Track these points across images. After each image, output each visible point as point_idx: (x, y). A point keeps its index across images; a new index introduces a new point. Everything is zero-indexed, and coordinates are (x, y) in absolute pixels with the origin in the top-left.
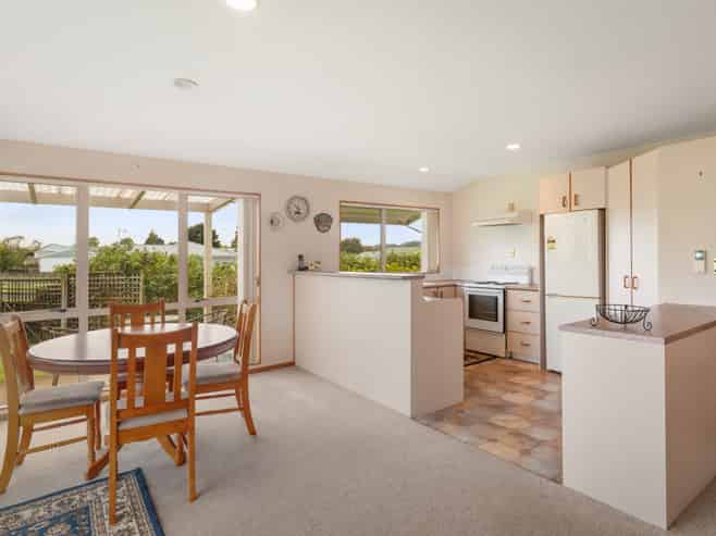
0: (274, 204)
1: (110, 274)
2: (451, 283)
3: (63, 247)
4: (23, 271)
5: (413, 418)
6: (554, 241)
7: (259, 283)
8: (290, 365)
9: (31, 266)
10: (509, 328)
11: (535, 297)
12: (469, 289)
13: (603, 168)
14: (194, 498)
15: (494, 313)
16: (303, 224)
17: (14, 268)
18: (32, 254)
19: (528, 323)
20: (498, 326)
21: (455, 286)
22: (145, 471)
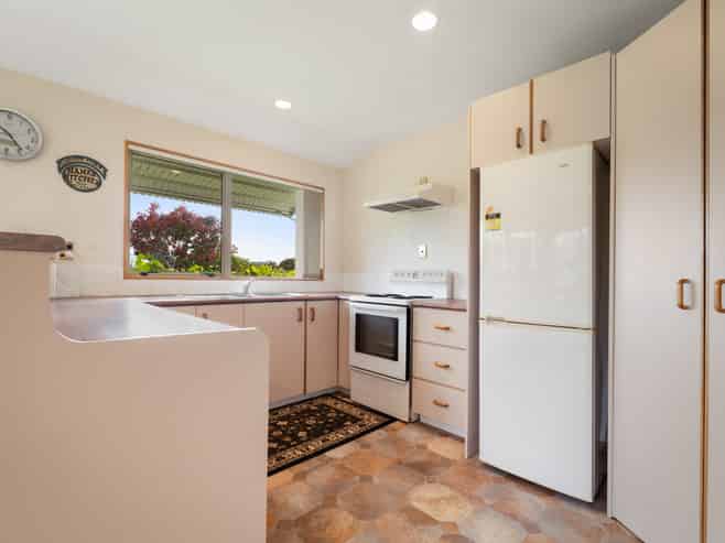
2: (334, 295)
6: (498, 216)
10: (416, 372)
11: (461, 322)
12: (356, 305)
13: (608, 54)
15: (391, 345)
19: (447, 367)
20: (398, 368)
21: (339, 299)
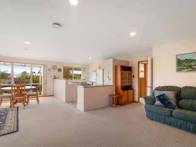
0: (50, 66)
1: (23, 79)
3: (17, 73)
4: (8, 79)
5: (66, 102)
6: (97, 74)
7: (46, 81)
8: (53, 95)
9: (10, 78)
14: (24, 109)
16: (55, 70)
17: (6, 78)
18: (10, 75)
22: (19, 107)
